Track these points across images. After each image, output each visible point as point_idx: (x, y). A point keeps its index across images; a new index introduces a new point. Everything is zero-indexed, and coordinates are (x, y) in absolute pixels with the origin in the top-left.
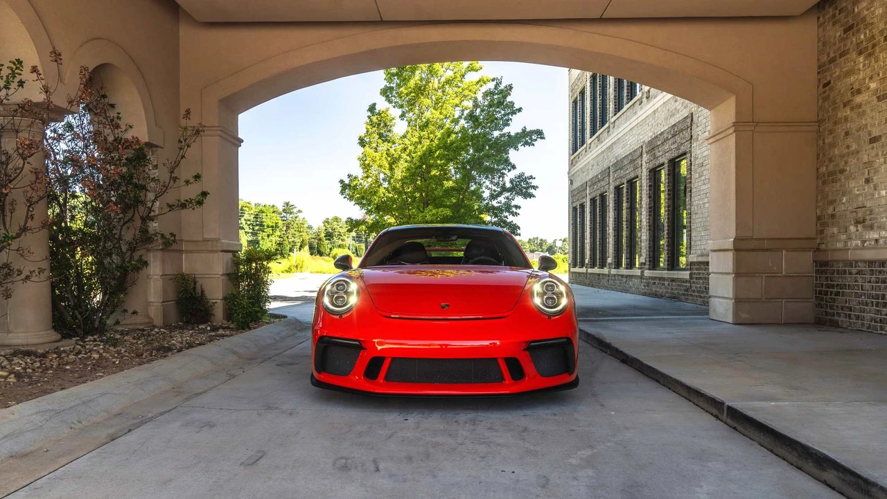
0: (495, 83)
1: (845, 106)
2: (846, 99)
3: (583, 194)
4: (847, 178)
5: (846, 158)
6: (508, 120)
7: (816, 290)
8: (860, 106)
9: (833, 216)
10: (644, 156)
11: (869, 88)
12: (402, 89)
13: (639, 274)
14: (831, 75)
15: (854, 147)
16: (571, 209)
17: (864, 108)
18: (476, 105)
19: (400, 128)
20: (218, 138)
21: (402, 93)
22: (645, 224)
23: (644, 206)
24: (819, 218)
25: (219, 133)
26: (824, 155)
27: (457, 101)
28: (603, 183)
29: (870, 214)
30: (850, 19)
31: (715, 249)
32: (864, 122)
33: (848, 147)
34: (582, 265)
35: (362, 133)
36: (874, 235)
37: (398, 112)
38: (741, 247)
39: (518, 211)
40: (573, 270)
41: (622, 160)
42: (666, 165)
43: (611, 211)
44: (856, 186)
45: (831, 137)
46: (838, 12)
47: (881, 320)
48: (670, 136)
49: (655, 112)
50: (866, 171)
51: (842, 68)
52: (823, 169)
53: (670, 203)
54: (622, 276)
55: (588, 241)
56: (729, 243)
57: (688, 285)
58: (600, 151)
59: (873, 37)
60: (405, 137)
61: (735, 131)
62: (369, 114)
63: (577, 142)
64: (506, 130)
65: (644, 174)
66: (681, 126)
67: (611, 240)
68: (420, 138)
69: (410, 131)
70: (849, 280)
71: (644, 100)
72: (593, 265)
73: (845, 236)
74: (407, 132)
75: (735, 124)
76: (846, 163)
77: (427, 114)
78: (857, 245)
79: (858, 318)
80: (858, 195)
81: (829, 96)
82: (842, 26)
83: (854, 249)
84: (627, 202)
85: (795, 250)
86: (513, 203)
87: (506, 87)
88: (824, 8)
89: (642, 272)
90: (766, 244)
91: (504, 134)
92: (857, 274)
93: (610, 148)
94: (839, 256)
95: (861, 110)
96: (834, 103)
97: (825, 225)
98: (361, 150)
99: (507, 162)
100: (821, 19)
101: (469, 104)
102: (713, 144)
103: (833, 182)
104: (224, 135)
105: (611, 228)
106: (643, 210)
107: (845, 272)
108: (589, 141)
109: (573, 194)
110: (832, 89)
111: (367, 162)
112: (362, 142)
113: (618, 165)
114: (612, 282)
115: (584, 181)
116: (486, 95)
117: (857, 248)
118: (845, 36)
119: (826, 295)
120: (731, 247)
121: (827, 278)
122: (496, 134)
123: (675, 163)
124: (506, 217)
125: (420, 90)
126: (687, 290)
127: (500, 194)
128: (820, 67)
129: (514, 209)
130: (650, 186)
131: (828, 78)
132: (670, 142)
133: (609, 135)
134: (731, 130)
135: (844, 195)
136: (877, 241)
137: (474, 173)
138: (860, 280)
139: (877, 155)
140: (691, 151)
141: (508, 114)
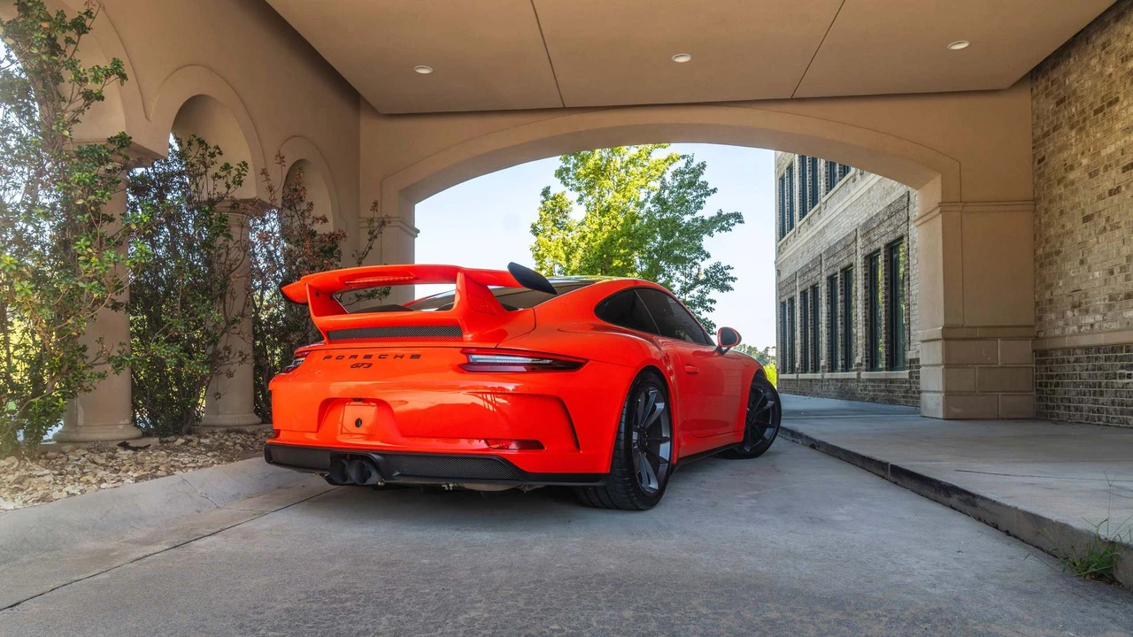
0: (685, 160)
1: (1059, 184)
2: (1060, 176)
3: (793, 286)
4: (1064, 260)
5: (1061, 239)
6: (701, 203)
7: (1036, 383)
8: (1073, 183)
9: (1051, 301)
10: (859, 240)
11: (1081, 164)
12: (581, 170)
13: (855, 377)
14: (1046, 151)
15: (1069, 226)
16: (779, 306)
17: (1077, 185)
18: (664, 187)
19: (577, 213)
20: (397, 228)
21: (579, 173)
22: (861, 318)
23: (860, 298)
24: (1037, 304)
25: (400, 224)
26: (1041, 236)
27: (642, 182)
28: (814, 273)
29: (1086, 297)
30: (1062, 91)
31: (925, 339)
32: (1077, 200)
33: (1063, 226)
34: (793, 370)
35: (536, 220)
36: (1089, 320)
37: (576, 195)
38: (950, 336)
39: (713, 306)
40: (781, 376)
41: (834, 246)
42: (882, 251)
43: (824, 304)
44: (1071, 268)
45: (1047, 216)
46: (1050, 83)
47: (1098, 410)
48: (886, 218)
49: (869, 191)
50: (1081, 252)
51: (1056, 143)
52: (1040, 251)
53: (888, 293)
54: (837, 380)
55: (798, 341)
56: (937, 331)
57: (907, 385)
58: (810, 236)
59: (1083, 111)
60: (583, 223)
61: (941, 212)
62: (543, 198)
63: (785, 226)
64: (699, 214)
65: (859, 261)
66: (897, 206)
67: (824, 339)
68: (601, 225)
69: (589, 216)
70: (1067, 369)
71: (858, 176)
72: (805, 370)
73: (1062, 322)
74: (586, 218)
75: (941, 204)
76: (1062, 243)
77: (609, 198)
78: (1074, 331)
79: (1077, 409)
80: (1073, 277)
81: (1044, 172)
82: (1054, 99)
83: (1071, 335)
84: (841, 294)
85: (1011, 339)
86: (708, 297)
87: (699, 165)
88: (1037, 79)
89: (859, 374)
90: (979, 333)
91: (697, 218)
92: (1074, 362)
93: (822, 232)
94: (1058, 344)
95: (1074, 187)
96: (1049, 180)
97: (1042, 310)
98: (534, 239)
99: (699, 249)
100: (1035, 90)
101: (656, 185)
102: (921, 227)
103: (1050, 264)
104: (402, 225)
105: (824, 325)
106: (858, 302)
107: (1063, 361)
108: (797, 224)
109: (781, 287)
110: (1046, 165)
111: (540, 252)
112: (535, 231)
113: (831, 252)
114: (825, 388)
115: (793, 271)
116: (675, 175)
117: (1074, 334)
118: (1057, 109)
119: (1046, 387)
120: (940, 336)
121: (1047, 368)
122: (687, 218)
123: (891, 249)
124: (700, 313)
125: (600, 171)
126: (907, 392)
127: (692, 287)
128: (1034, 142)
129: (708, 304)
130: (866, 275)
131: (1043, 153)
132: (886, 224)
133: (820, 218)
134: (937, 211)
135: (1060, 278)
136: (1092, 325)
137: (662, 263)
138: (1078, 368)
139: (1090, 235)
140: (908, 234)
141: (701, 196)
